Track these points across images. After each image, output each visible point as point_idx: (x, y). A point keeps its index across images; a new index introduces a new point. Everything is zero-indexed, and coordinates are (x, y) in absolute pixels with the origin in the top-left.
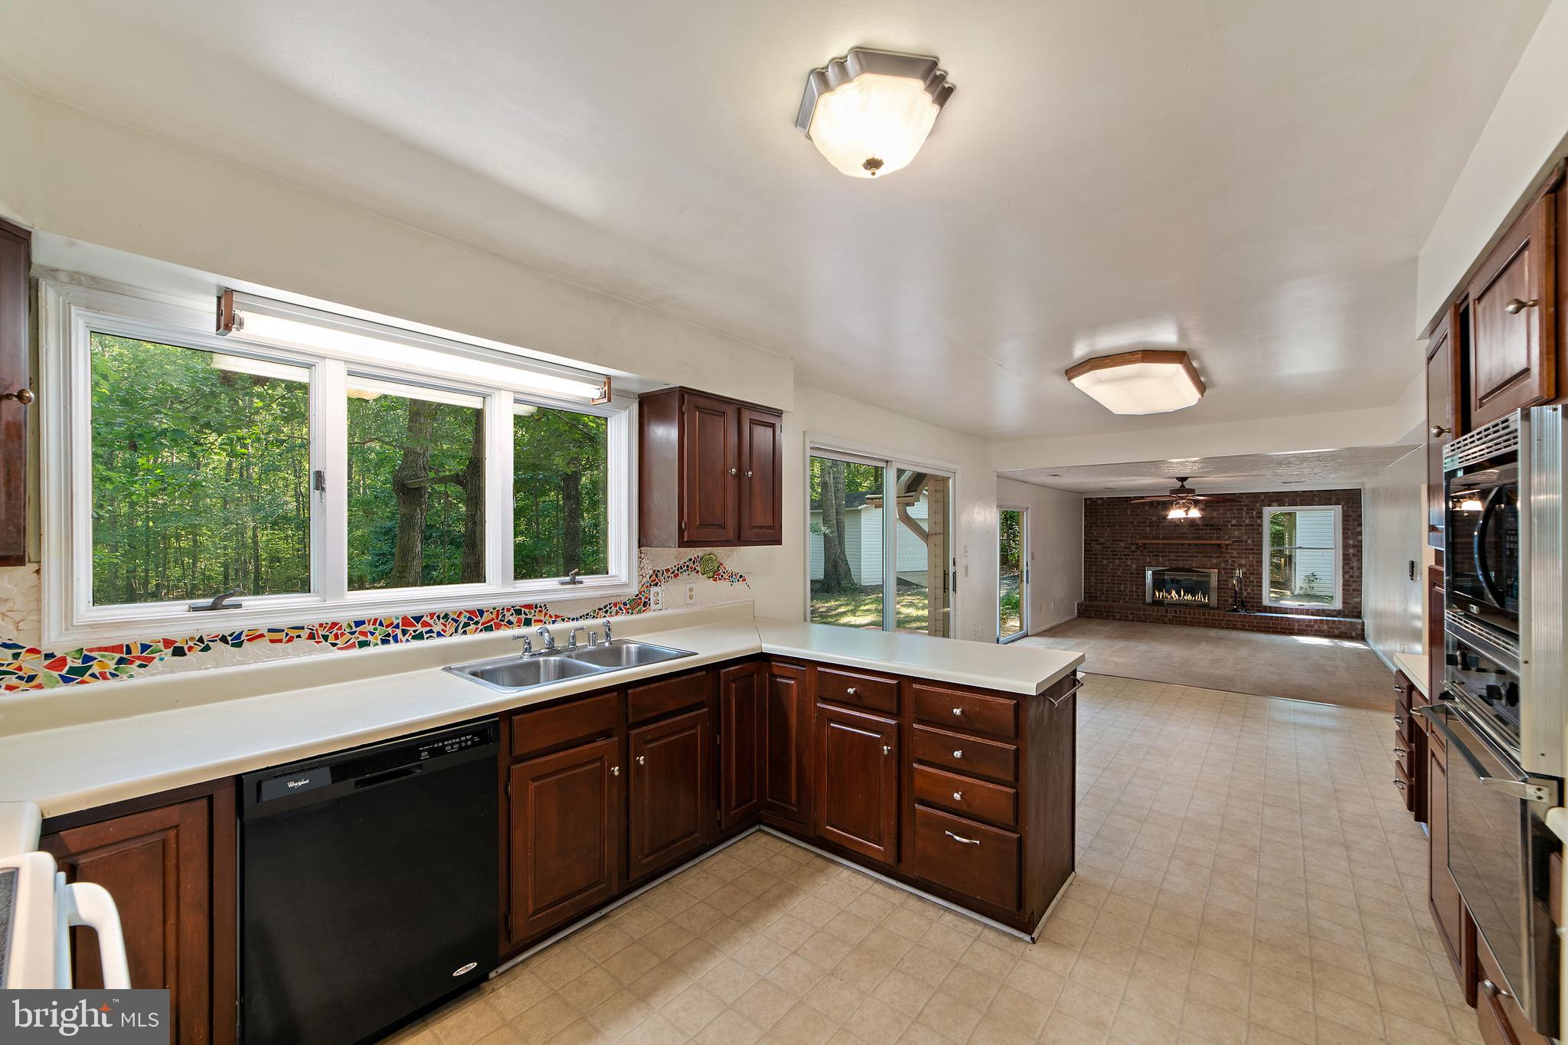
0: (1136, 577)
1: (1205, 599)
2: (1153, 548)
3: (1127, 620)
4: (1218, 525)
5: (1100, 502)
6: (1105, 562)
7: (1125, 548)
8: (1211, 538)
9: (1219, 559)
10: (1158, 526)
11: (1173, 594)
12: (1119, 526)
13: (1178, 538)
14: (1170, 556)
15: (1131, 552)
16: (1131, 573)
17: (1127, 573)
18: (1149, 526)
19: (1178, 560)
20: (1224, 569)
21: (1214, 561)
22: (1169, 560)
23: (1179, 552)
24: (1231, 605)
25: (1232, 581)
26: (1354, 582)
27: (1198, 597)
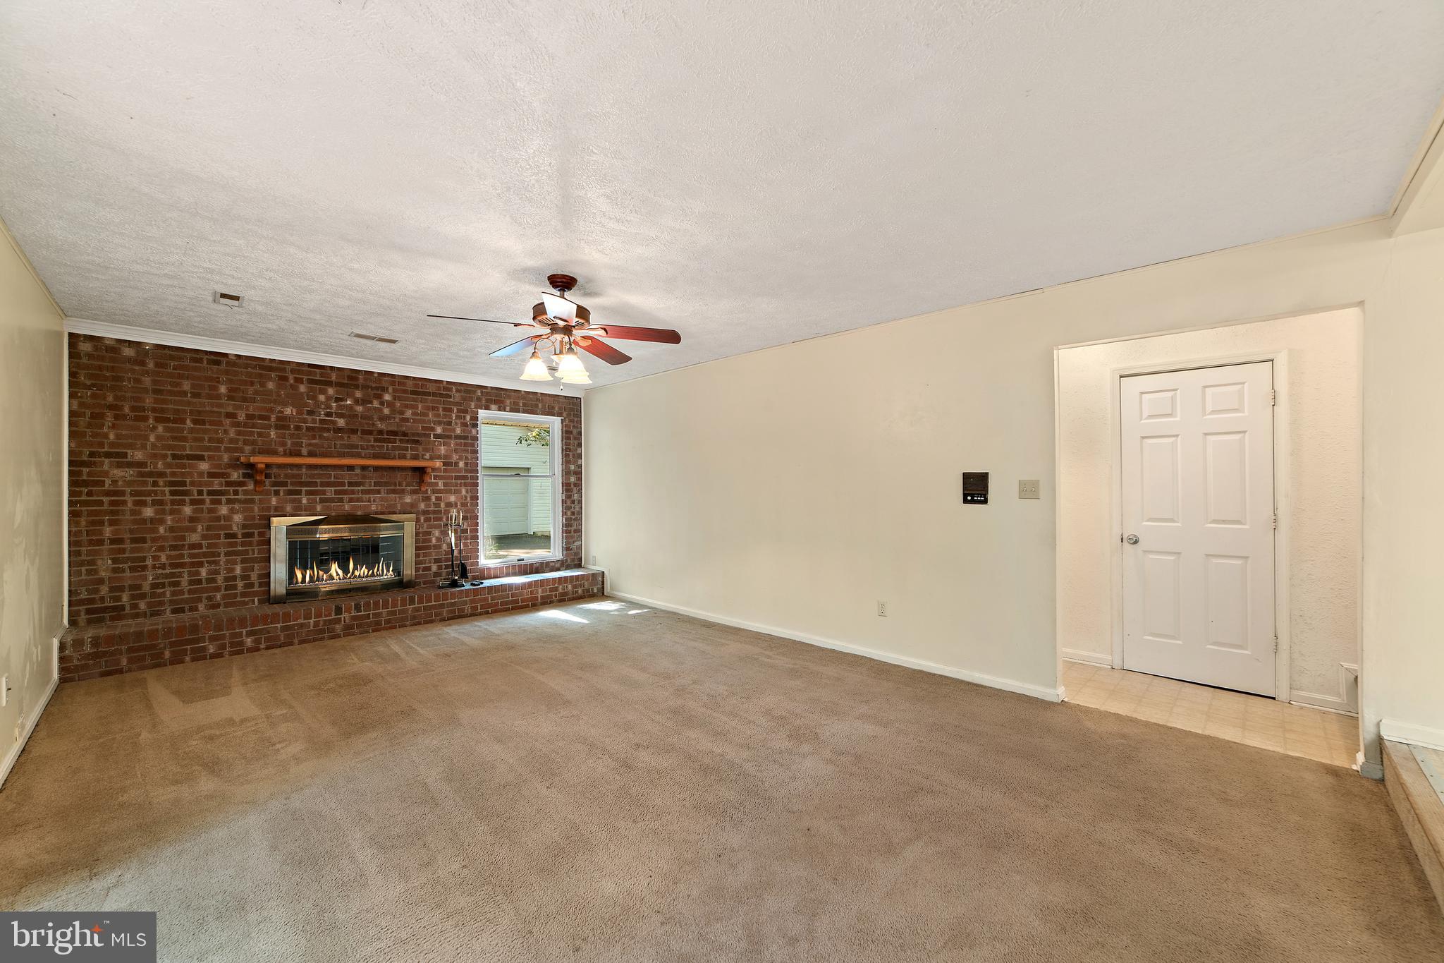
0: (243, 544)
1: (388, 571)
2: (286, 476)
3: (240, 652)
4: (413, 434)
5: (128, 352)
6: (148, 512)
7: (211, 475)
8: (403, 457)
9: (415, 497)
10: (298, 428)
11: (333, 572)
12: (195, 422)
13: (341, 455)
14: (324, 493)
15: (229, 484)
16: (228, 536)
17: (218, 537)
18: (277, 427)
19: (341, 500)
20: (425, 512)
21: (408, 499)
22: (322, 501)
23: (343, 484)
24: (436, 575)
25: (437, 533)
26: (575, 520)
27: (378, 570)
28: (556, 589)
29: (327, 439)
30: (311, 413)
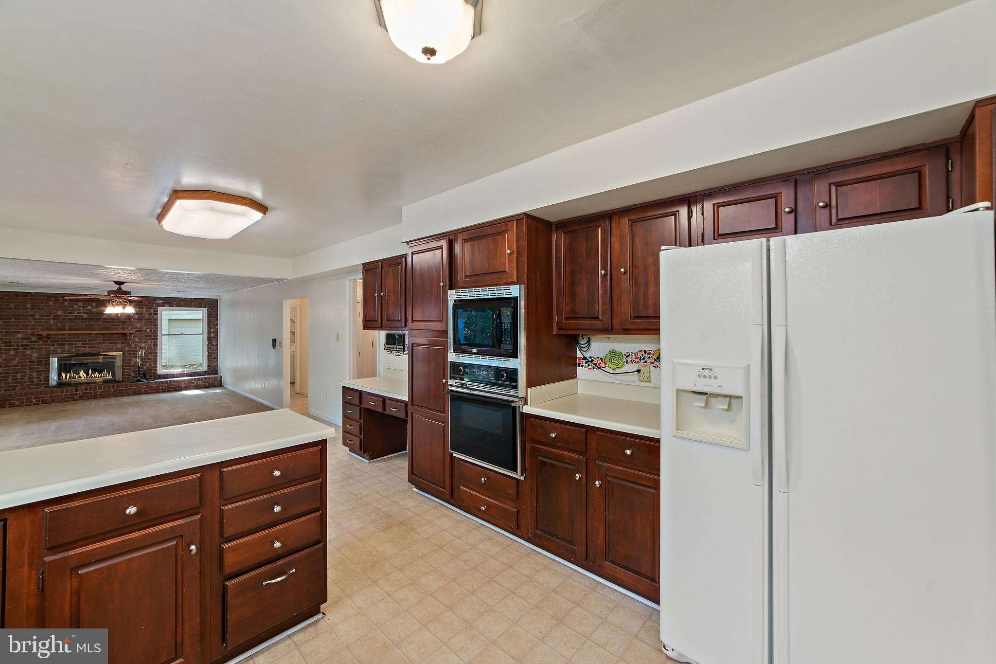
0: (37, 365)
1: (110, 375)
2: (58, 338)
3: (31, 406)
4: (122, 319)
7: (23, 339)
8: (117, 329)
9: (123, 345)
11: (80, 375)
12: (16, 319)
13: (85, 329)
14: (76, 344)
15: (31, 342)
16: (30, 362)
17: (26, 362)
18: (54, 319)
19: (85, 347)
20: (128, 351)
21: (119, 346)
22: (75, 347)
23: (86, 341)
24: (134, 377)
25: (135, 360)
26: (214, 353)
27: (104, 374)
28: (193, 383)
29: (78, 323)
30: (70, 313)
